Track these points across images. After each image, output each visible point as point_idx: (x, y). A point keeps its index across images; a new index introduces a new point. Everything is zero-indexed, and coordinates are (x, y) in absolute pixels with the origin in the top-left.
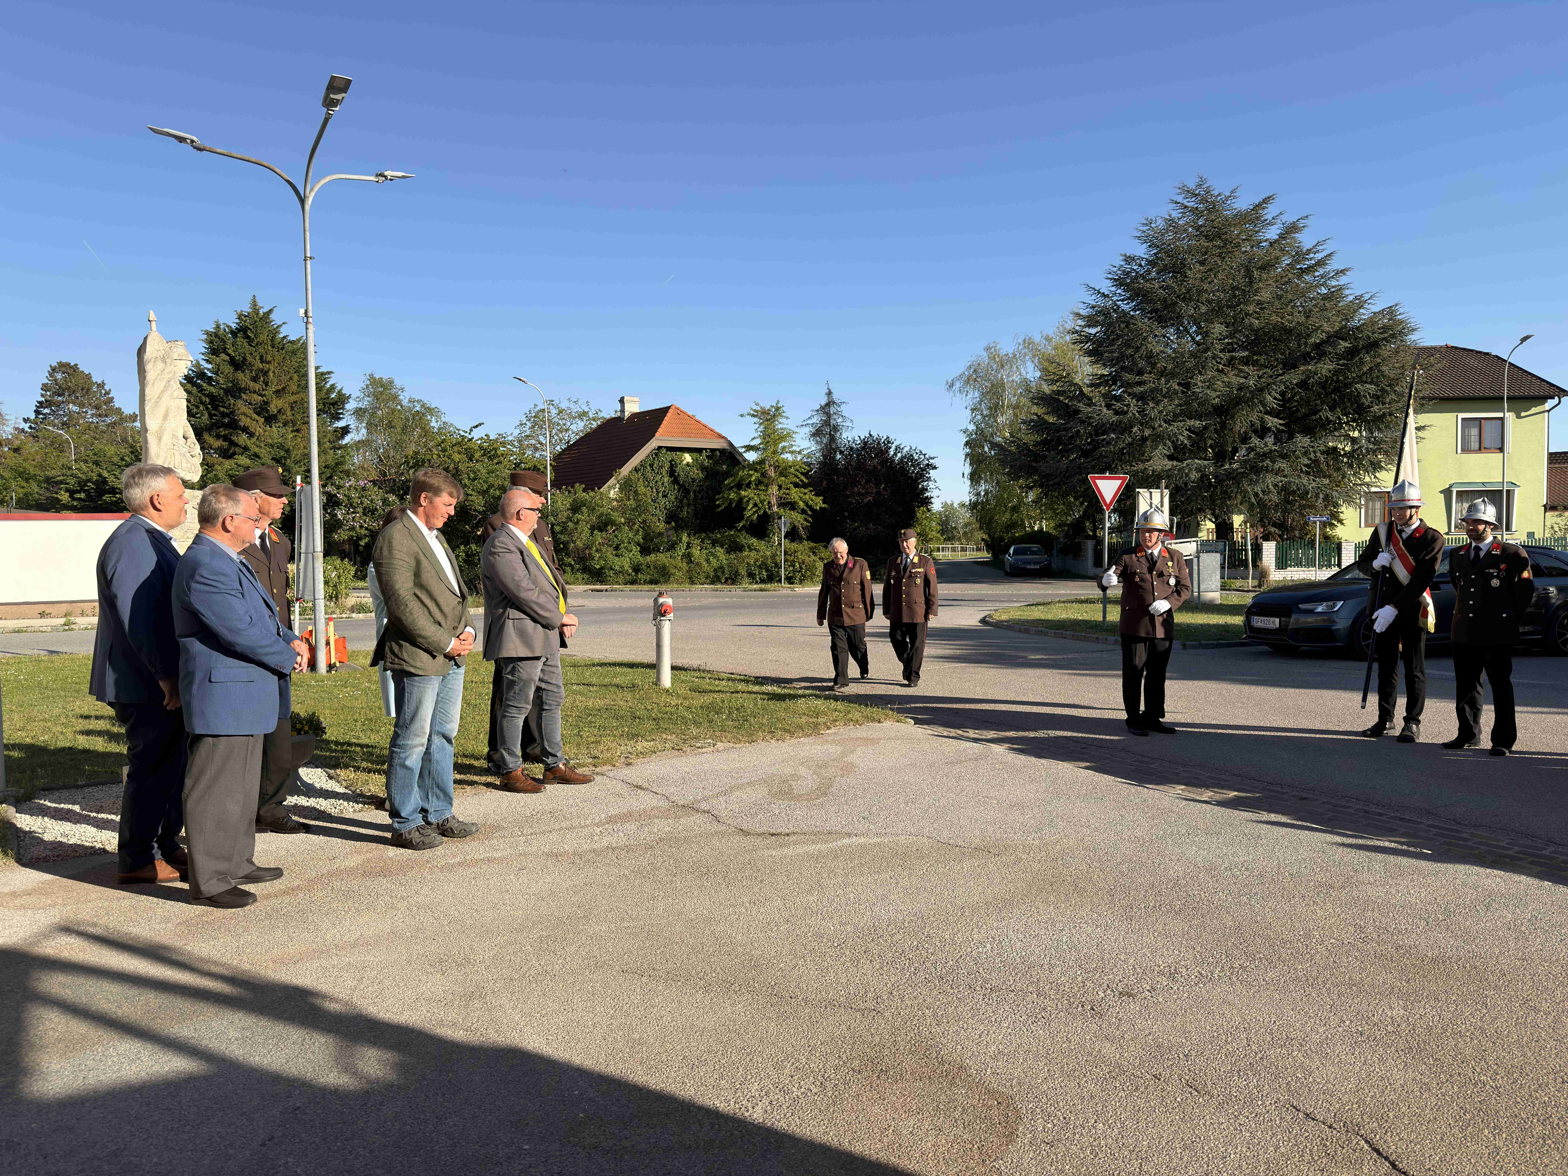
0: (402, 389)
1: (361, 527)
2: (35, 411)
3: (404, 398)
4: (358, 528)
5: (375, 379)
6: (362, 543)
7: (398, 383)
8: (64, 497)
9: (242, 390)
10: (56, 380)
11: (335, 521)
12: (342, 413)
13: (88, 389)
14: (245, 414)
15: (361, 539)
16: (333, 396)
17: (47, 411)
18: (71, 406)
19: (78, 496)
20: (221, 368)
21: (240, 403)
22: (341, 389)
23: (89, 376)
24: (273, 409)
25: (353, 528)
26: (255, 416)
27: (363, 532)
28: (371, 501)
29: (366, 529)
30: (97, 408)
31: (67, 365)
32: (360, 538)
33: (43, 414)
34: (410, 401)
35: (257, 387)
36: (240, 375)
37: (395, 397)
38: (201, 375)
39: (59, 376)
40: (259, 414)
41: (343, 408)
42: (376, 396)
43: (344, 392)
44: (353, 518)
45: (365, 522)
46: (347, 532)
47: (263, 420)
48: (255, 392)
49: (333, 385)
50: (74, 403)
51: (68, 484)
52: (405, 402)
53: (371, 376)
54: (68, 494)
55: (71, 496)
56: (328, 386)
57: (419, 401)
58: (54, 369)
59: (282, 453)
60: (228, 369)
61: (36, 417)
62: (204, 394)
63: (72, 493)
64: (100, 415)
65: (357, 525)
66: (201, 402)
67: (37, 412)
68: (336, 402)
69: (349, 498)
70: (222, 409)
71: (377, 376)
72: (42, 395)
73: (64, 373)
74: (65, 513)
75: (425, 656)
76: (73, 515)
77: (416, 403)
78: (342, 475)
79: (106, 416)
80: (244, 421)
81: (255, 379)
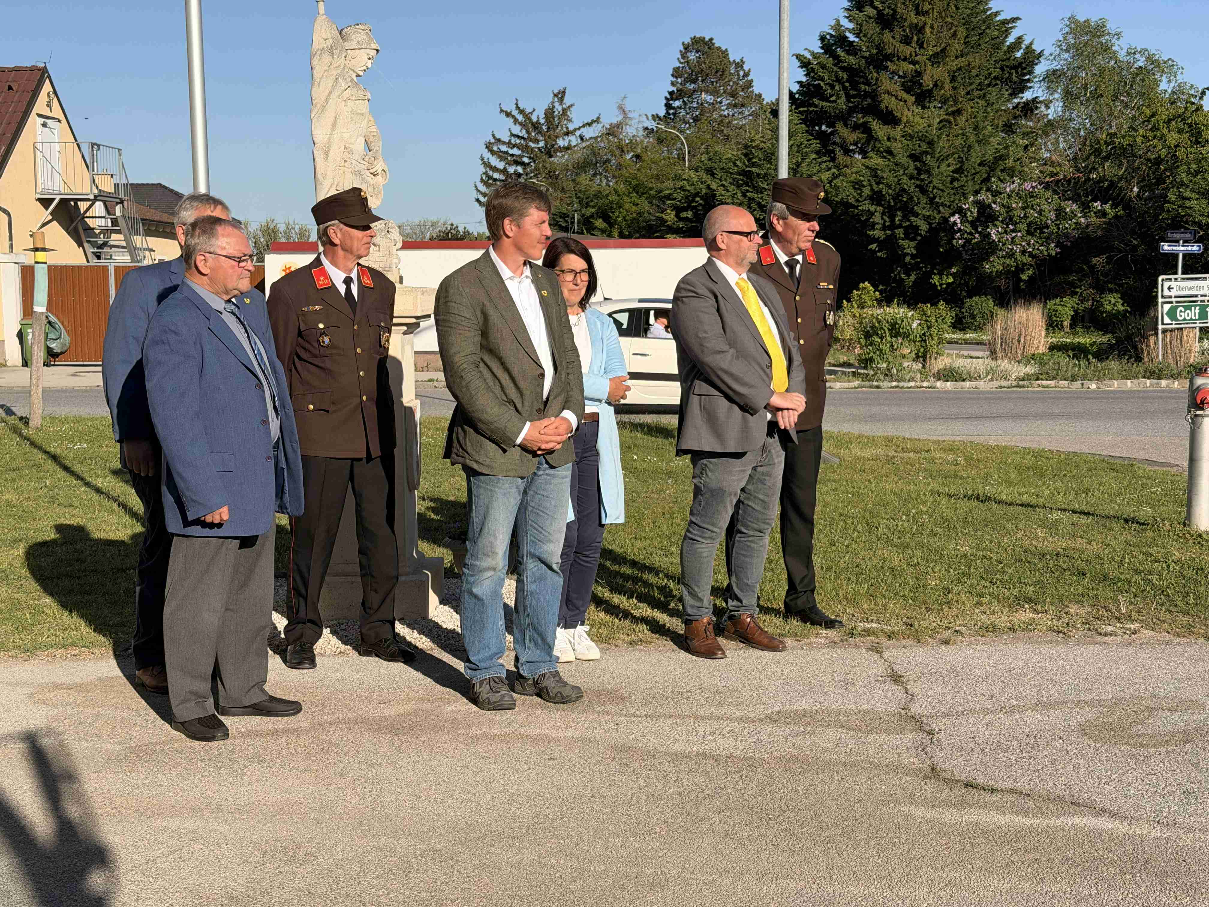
0: (1118, 35)
1: (1023, 252)
2: (666, 105)
3: (1121, 48)
4: (1018, 255)
5: (1076, 22)
6: (1024, 277)
7: (1111, 27)
8: (670, 216)
9: (889, 57)
10: (688, 62)
11: (989, 243)
12: (1029, 81)
13: (723, 71)
14: (889, 93)
15: (1023, 271)
16: (1019, 54)
17: (677, 104)
18: (704, 95)
19: (684, 215)
20: (864, 27)
21: (884, 76)
22: (1031, 43)
23: (725, 53)
24: (927, 81)
25: (1011, 255)
26: (904, 95)
27: (1026, 259)
28: (1040, 213)
29: (1031, 255)
30: (733, 95)
31: (702, 40)
32: (1020, 269)
33: (674, 108)
34: (1129, 53)
35: (906, 50)
36: (887, 36)
37: (1106, 49)
38: (841, 40)
39: (692, 56)
40: (908, 90)
41: (1031, 72)
42: (1078, 50)
43: (1034, 47)
44: (1013, 238)
45: (1029, 244)
46: (1002, 260)
47: (913, 99)
48: (905, 59)
49: (1019, 38)
50: (707, 92)
51: (674, 199)
52: (1122, 55)
53: (1072, 19)
54: (674, 213)
55: (677, 216)
56: (1011, 39)
57: (1143, 52)
58: (686, 48)
59: (924, 147)
60: (873, 28)
61: (667, 113)
62: (840, 68)
63: (678, 210)
64: (735, 106)
65: (1017, 249)
66: (838, 80)
67: (668, 106)
68: (1020, 64)
69: (1009, 209)
70: (863, 87)
71: (1081, 19)
72: (673, 84)
73: (697, 52)
74: (671, 237)
75: (492, 448)
76: (679, 240)
77: (1138, 56)
78: (1003, 176)
79: (743, 106)
80: (888, 102)
81: (906, 41)
